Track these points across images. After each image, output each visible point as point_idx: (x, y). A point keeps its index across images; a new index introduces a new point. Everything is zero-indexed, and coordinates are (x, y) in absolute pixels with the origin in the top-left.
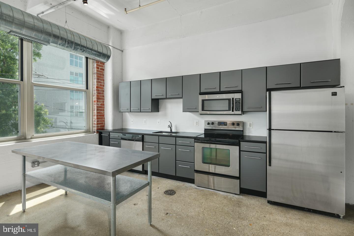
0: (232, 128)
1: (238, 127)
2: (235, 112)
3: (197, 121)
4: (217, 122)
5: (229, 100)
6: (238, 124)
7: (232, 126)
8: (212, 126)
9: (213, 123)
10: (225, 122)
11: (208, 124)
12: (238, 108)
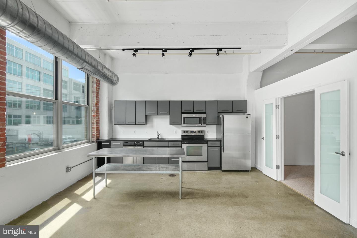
0: (198, 134)
1: (202, 133)
2: (203, 125)
3: (176, 131)
4: (190, 131)
5: (200, 118)
6: (202, 132)
7: (199, 133)
8: (186, 133)
9: (187, 132)
10: (194, 131)
11: (184, 132)
12: (204, 123)
